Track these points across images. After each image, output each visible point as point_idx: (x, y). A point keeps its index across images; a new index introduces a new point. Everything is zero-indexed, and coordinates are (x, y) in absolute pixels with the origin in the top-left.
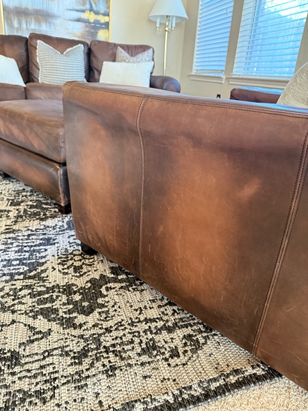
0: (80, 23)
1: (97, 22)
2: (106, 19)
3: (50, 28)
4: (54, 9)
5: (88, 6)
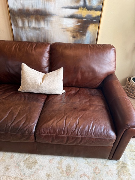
0: (73, 19)
2: (98, 13)
3: (48, 25)
4: (51, 8)
5: (82, 3)
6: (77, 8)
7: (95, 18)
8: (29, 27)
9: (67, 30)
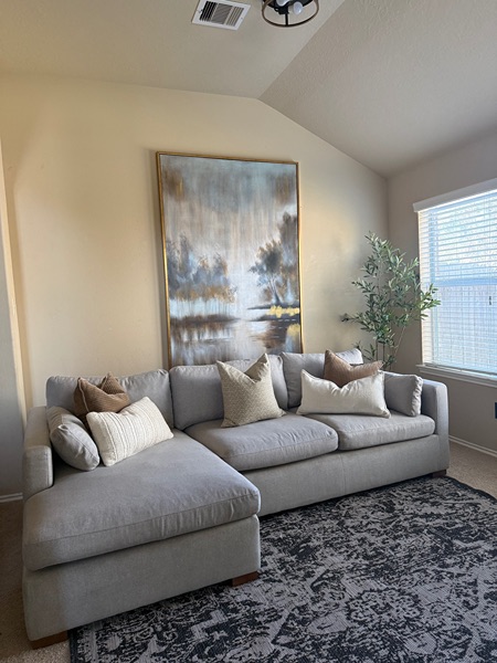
1: (285, 316)
2: (297, 311)
5: (274, 301)
6: (269, 307)
7: (293, 317)
8: (200, 341)
9: (258, 338)
